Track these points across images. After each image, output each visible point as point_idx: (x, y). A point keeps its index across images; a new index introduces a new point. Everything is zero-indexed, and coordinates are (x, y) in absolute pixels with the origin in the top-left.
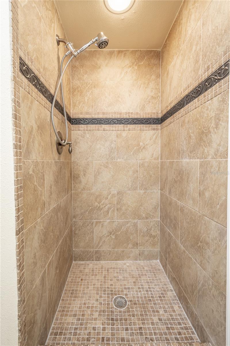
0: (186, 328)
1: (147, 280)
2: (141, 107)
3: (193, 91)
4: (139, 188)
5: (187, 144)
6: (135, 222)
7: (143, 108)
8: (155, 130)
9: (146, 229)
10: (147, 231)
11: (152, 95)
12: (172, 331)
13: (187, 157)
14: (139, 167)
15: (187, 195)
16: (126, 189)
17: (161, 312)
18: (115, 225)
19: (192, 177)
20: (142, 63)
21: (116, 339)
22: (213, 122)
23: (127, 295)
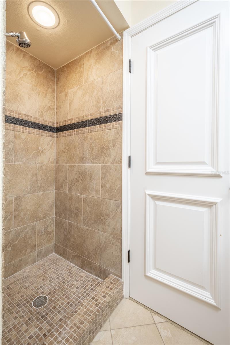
0: (93, 280)
1: (52, 271)
2: (40, 113)
3: (95, 119)
4: (38, 191)
5: (90, 153)
6: (33, 225)
7: (42, 115)
8: (51, 137)
9: (44, 229)
10: (45, 229)
11: (49, 105)
12: (87, 288)
13: (90, 162)
14: (38, 170)
15: (90, 189)
16: (25, 193)
17: (75, 283)
18: (12, 235)
19: (95, 176)
20: (41, 73)
21: (55, 325)
22: (111, 143)
23: (43, 292)
